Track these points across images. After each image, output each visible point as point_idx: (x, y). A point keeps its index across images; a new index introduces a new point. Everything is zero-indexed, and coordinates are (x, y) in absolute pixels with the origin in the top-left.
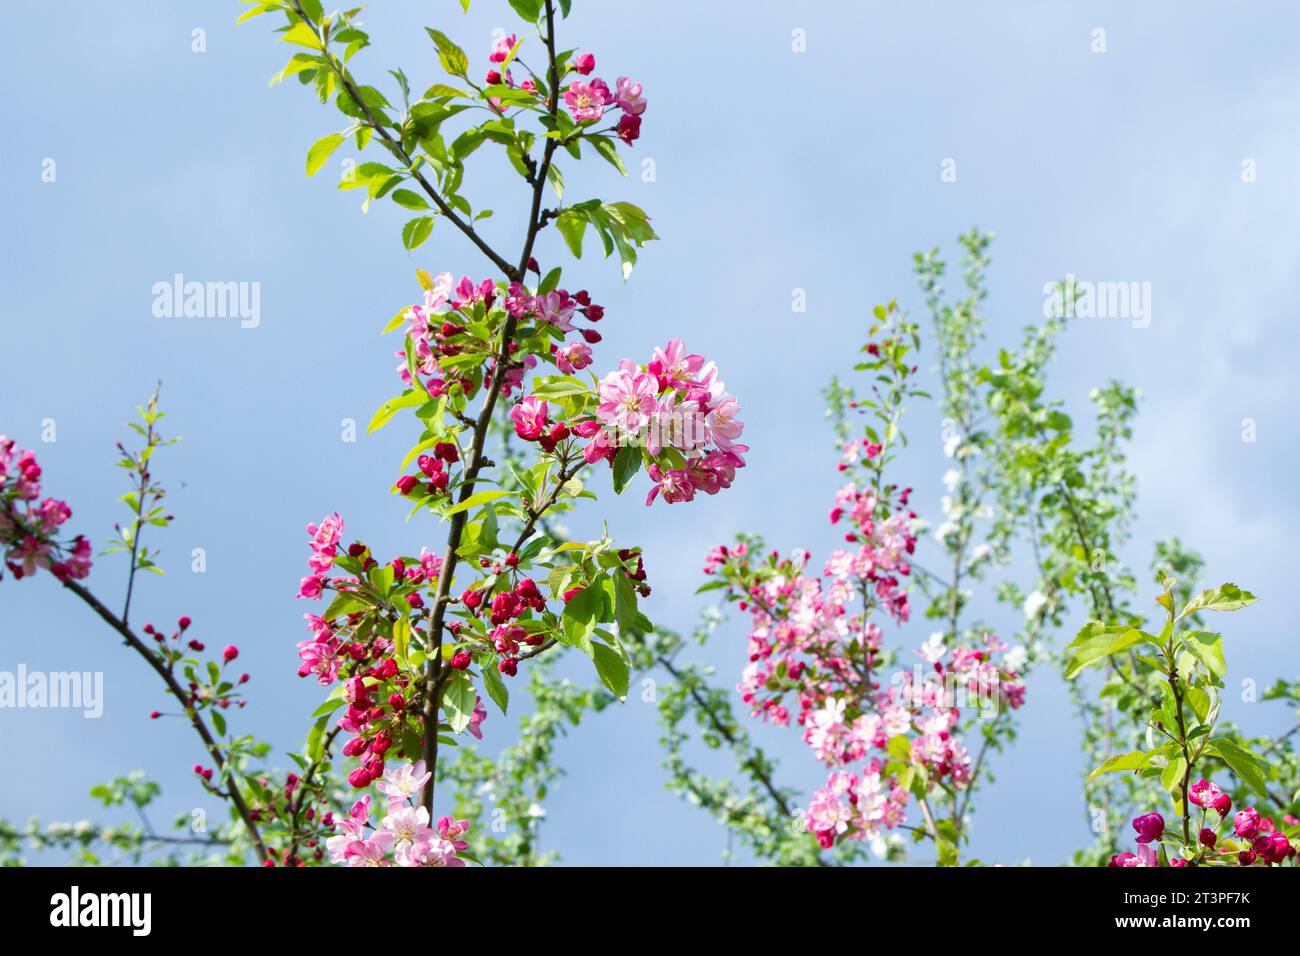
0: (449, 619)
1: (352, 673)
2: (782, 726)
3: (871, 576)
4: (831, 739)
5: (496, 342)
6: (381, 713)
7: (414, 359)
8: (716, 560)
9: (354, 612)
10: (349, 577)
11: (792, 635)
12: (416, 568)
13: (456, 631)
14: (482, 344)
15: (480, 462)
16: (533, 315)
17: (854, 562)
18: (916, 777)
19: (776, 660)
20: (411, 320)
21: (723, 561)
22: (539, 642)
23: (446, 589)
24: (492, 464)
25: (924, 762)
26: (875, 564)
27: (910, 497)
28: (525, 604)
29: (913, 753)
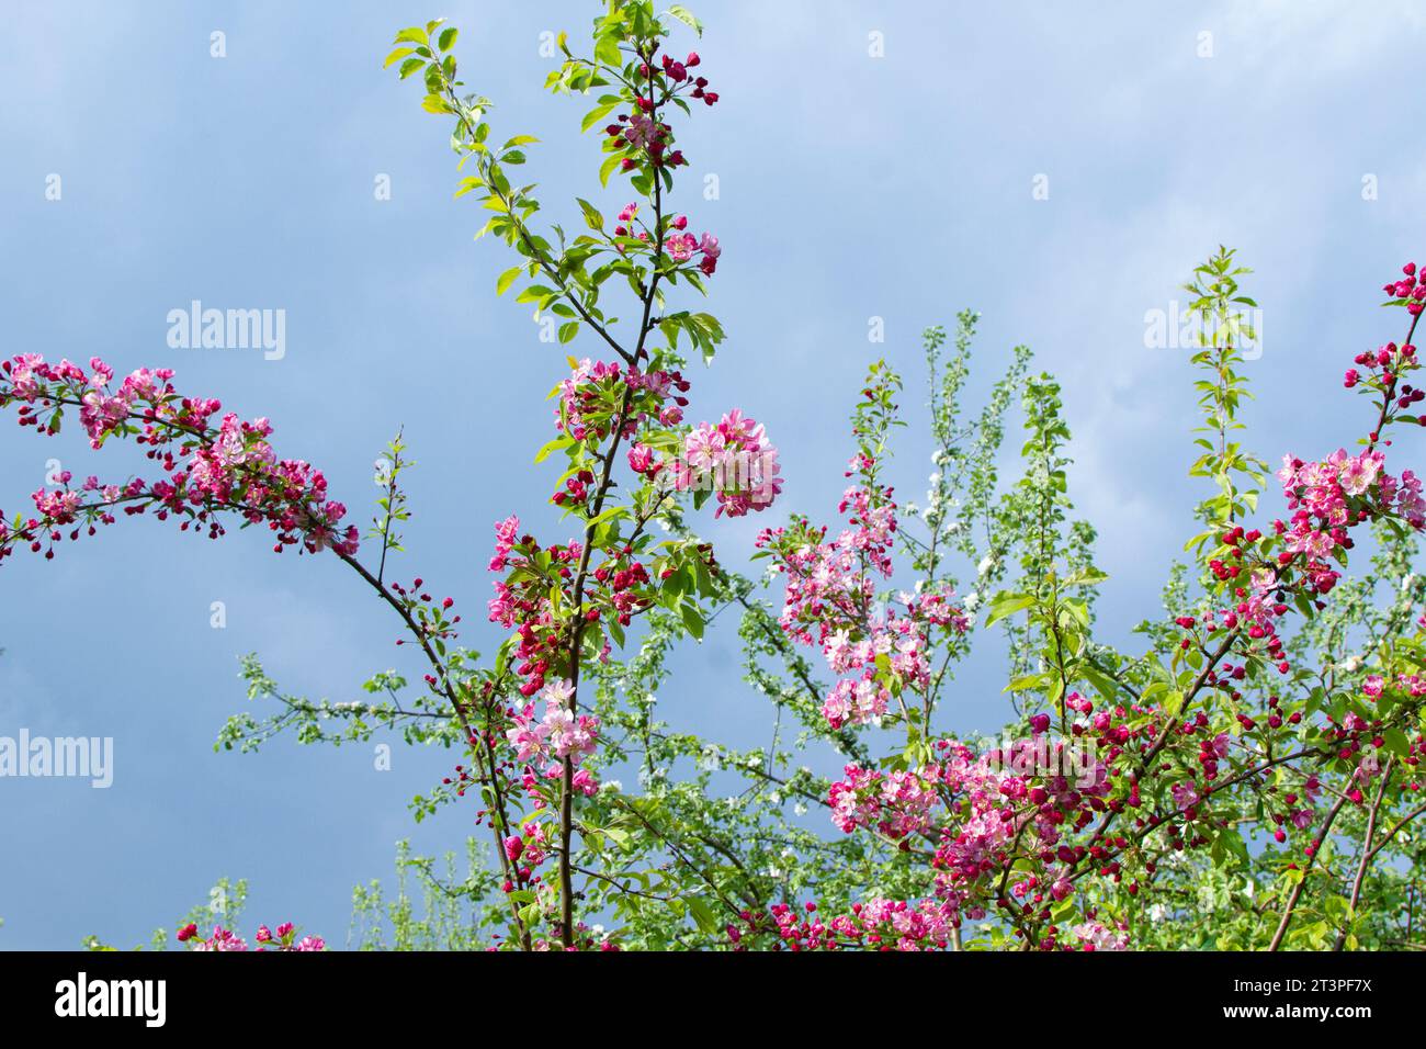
0: (587, 586)
1: (524, 618)
2: (809, 646)
3: (866, 546)
4: (840, 656)
5: (619, 404)
6: (542, 647)
7: (565, 415)
8: (764, 538)
9: (525, 581)
10: (522, 558)
11: (814, 587)
12: (565, 552)
13: (591, 595)
14: (609, 405)
15: (607, 483)
16: (644, 387)
17: (854, 539)
18: (895, 682)
19: (804, 603)
20: (564, 390)
21: (768, 539)
22: (645, 604)
23: (584, 567)
24: (615, 485)
25: (900, 672)
26: (869, 539)
27: (892, 493)
28: (636, 579)
29: (893, 666)
